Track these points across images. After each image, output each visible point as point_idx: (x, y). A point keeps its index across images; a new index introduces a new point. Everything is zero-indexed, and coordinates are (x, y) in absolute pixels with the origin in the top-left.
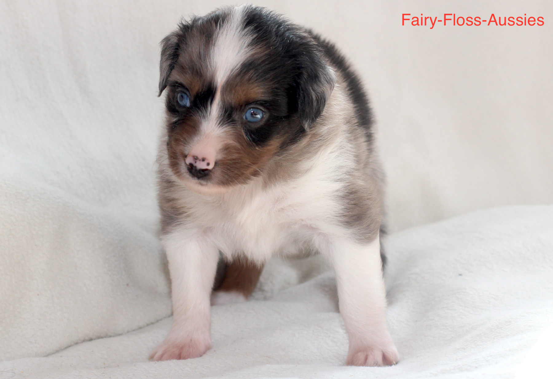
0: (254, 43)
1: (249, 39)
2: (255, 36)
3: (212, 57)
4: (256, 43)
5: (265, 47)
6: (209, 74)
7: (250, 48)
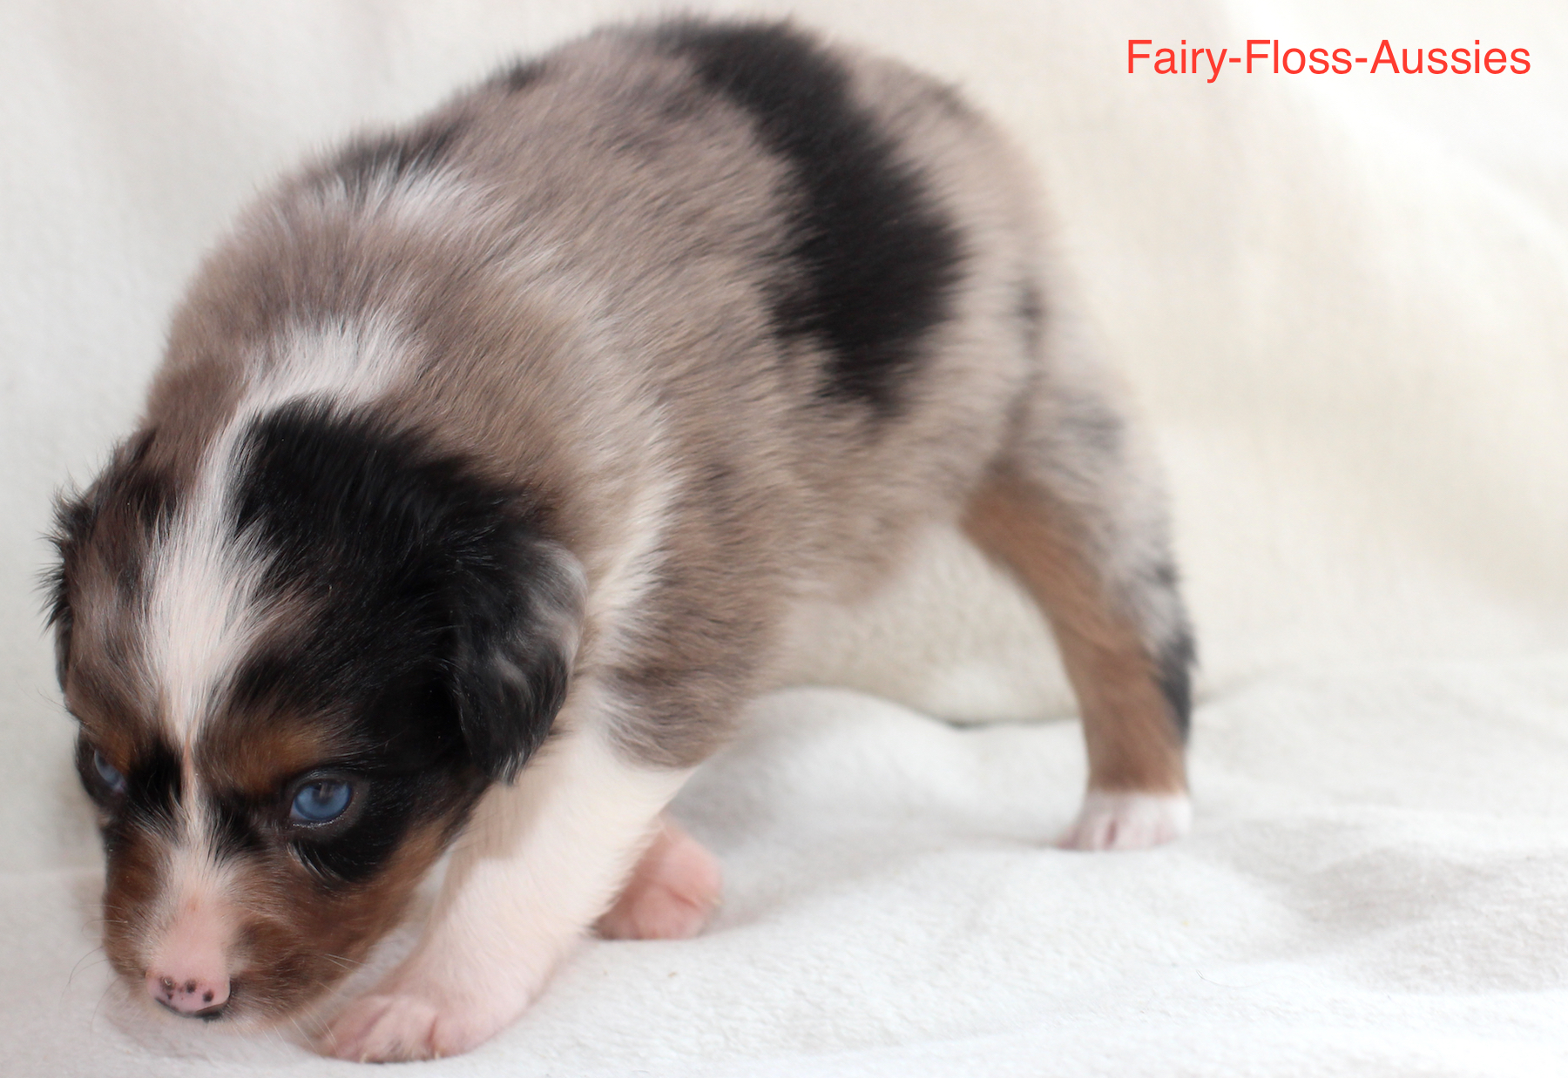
0: (272, 585)
1: (255, 571)
2: (271, 558)
3: (145, 648)
4: (277, 586)
5: (309, 590)
6: (146, 710)
7: (262, 604)
